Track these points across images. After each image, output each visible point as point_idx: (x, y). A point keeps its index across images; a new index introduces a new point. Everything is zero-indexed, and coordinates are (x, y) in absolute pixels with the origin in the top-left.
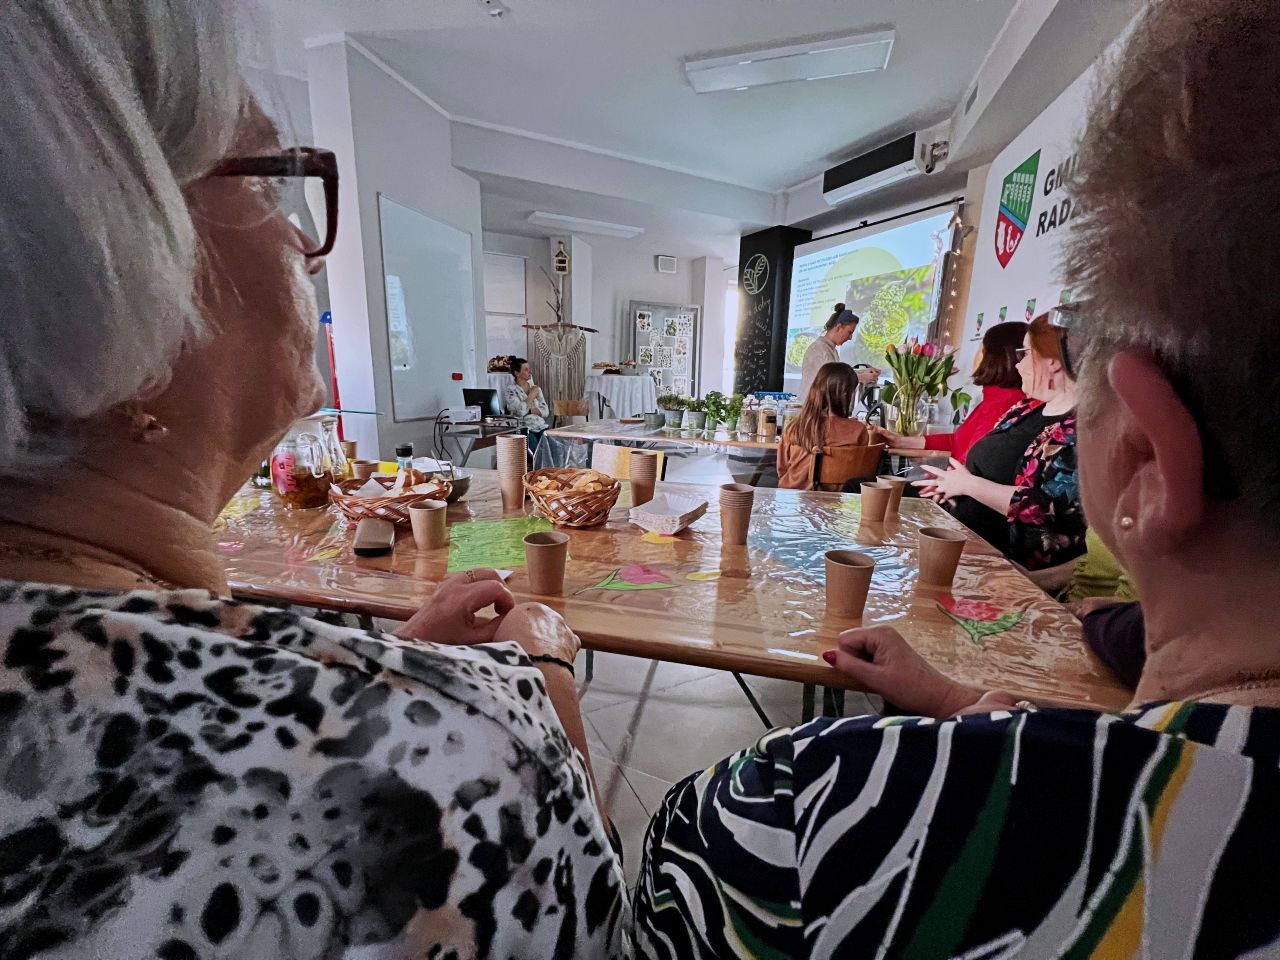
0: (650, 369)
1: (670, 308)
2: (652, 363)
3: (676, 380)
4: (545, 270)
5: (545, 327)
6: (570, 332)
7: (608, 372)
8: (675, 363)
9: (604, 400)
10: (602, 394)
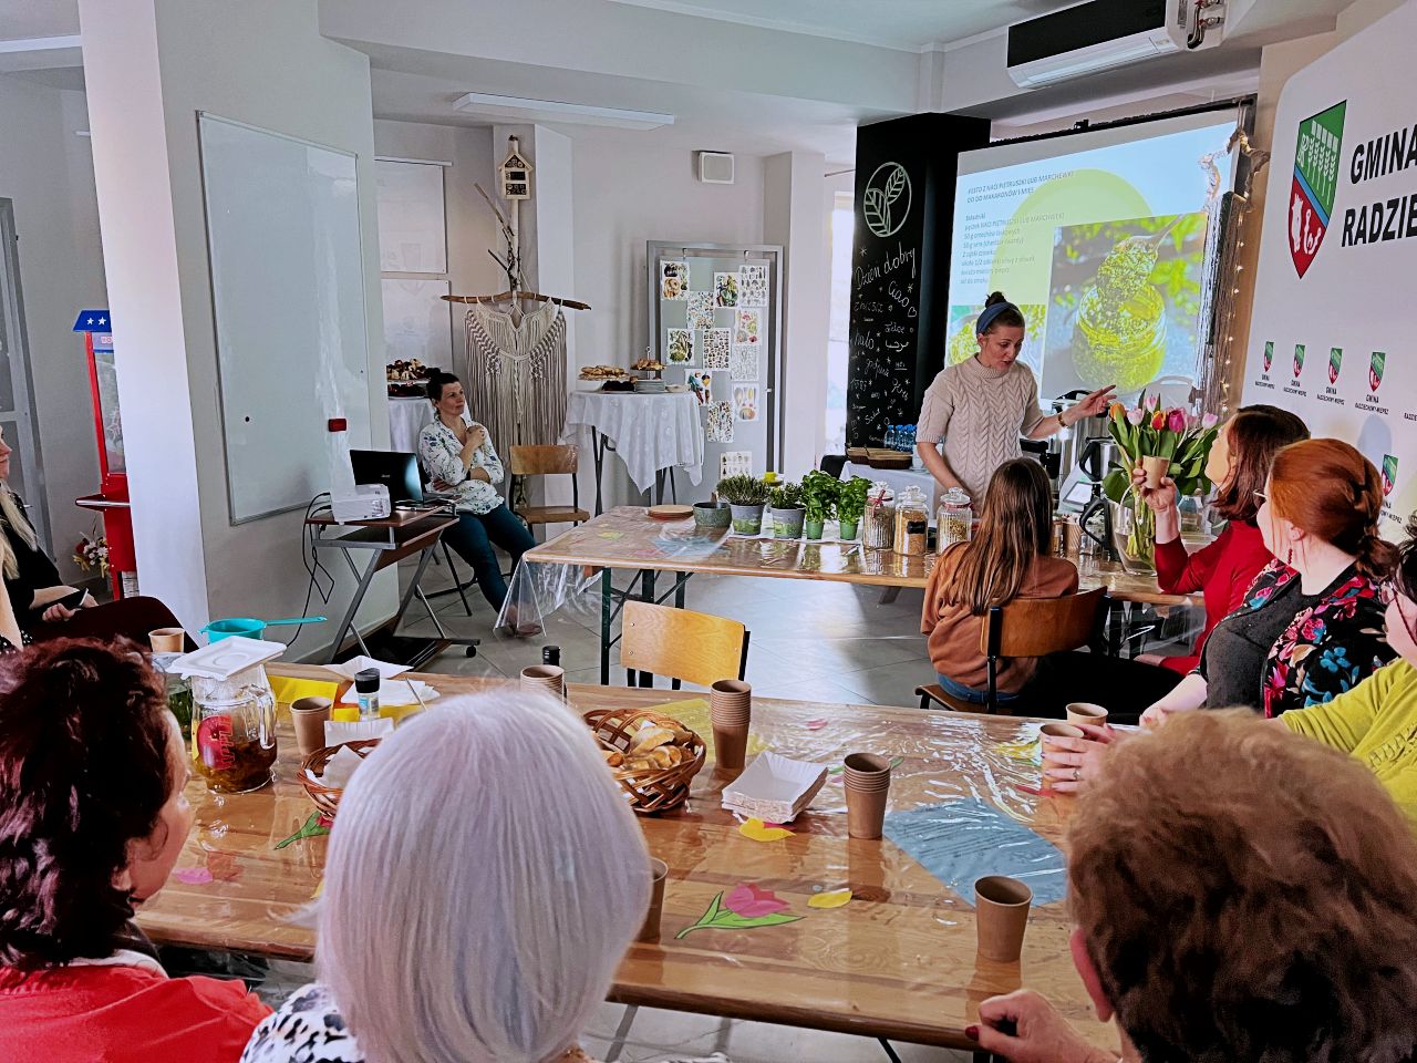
0: (688, 373)
1: (723, 253)
2: (692, 362)
3: (738, 390)
4: (484, 191)
5: (486, 301)
6: (536, 309)
7: (611, 387)
8: (735, 360)
9: (605, 439)
10: (600, 430)
